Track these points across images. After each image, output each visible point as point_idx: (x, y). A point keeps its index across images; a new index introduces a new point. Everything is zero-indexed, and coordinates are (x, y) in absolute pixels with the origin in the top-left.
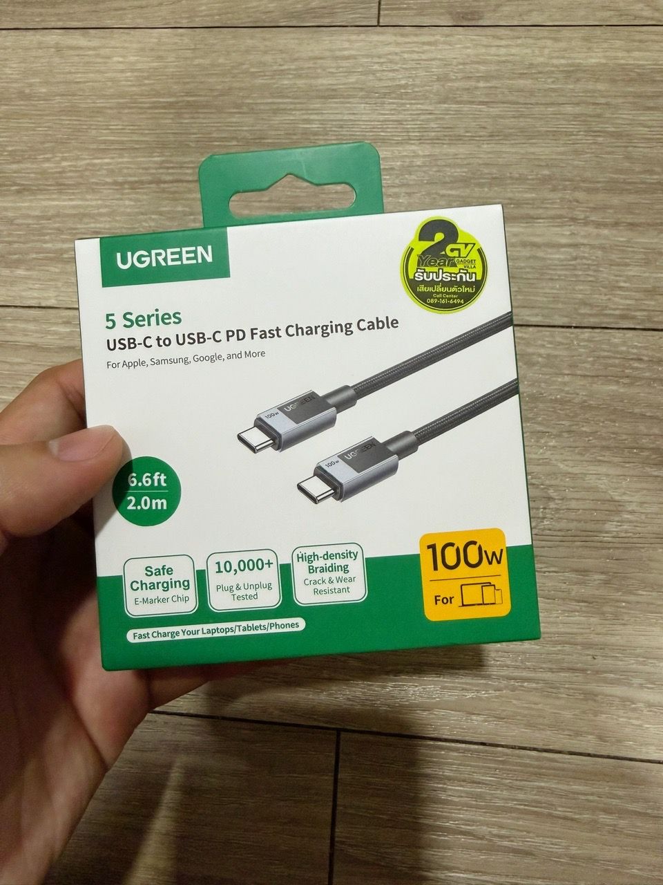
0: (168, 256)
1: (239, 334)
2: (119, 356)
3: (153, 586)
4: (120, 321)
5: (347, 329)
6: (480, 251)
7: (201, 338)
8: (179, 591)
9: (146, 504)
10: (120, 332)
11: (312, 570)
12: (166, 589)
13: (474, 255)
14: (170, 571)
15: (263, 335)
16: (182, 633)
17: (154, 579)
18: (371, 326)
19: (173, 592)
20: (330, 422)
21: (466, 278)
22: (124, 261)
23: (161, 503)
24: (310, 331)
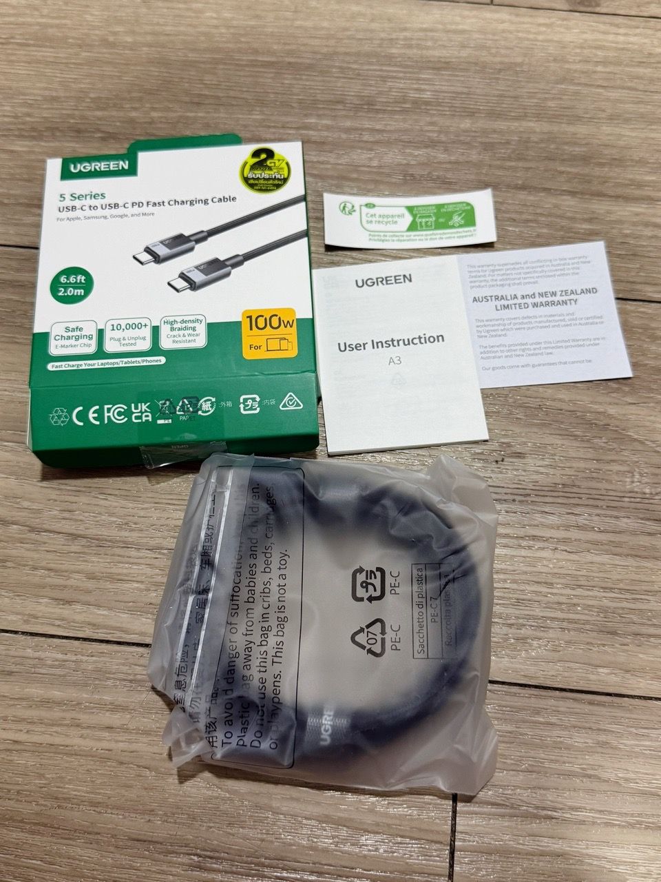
0: (102, 166)
1: (140, 204)
2: (65, 215)
3: (69, 338)
4: (68, 197)
5: (206, 202)
6: (287, 164)
7: (116, 206)
8: (86, 341)
9: (71, 292)
10: (68, 203)
11: (172, 329)
12: (77, 339)
13: (283, 165)
14: (81, 329)
15: (155, 204)
16: (84, 365)
17: (70, 334)
18: (220, 200)
19: (81, 341)
20: (192, 249)
21: (278, 177)
22: (75, 168)
23: (81, 292)
24: (183, 203)
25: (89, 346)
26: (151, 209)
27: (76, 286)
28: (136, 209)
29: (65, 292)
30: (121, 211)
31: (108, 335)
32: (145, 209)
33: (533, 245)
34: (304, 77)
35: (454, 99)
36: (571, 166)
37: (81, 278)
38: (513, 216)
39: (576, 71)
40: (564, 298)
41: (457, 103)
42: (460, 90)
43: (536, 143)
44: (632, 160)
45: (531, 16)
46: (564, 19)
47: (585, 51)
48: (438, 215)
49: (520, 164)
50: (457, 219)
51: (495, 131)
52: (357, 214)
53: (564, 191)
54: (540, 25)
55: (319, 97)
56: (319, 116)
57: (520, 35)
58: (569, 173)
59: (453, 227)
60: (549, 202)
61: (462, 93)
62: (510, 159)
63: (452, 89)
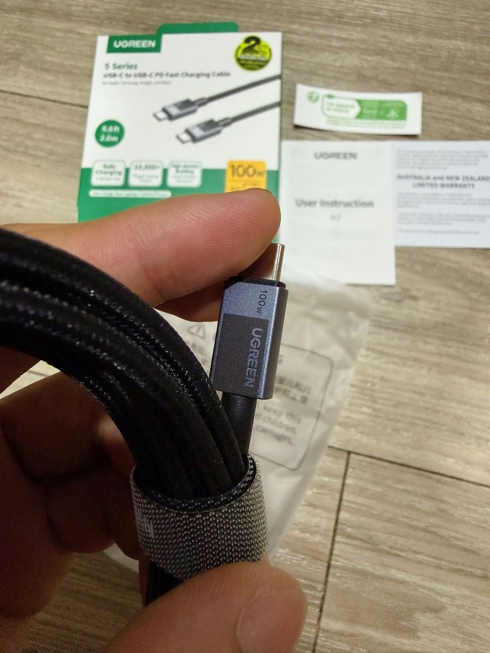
0: (136, 44)
1: (161, 75)
2: (108, 80)
3: (106, 173)
4: (111, 66)
5: (208, 75)
6: (270, 50)
7: (144, 75)
8: (118, 176)
9: (109, 138)
10: (111, 71)
11: (177, 171)
12: (111, 174)
13: (267, 50)
14: (114, 167)
15: (172, 75)
17: (107, 170)
18: (219, 75)
19: (114, 176)
20: (194, 111)
21: (262, 59)
22: (117, 44)
23: (115, 139)
24: (192, 75)
25: (118, 179)
26: (168, 79)
27: (113, 134)
29: (105, 138)
30: (147, 79)
31: (132, 172)
32: (164, 79)
33: (447, 138)
36: (485, 79)
37: (117, 129)
38: (436, 115)
40: (466, 182)
43: (461, 58)
48: (379, 109)
50: (393, 113)
52: (319, 103)
53: (477, 99)
55: (303, 9)
56: (301, 24)
58: (483, 85)
59: (389, 119)
60: (464, 106)
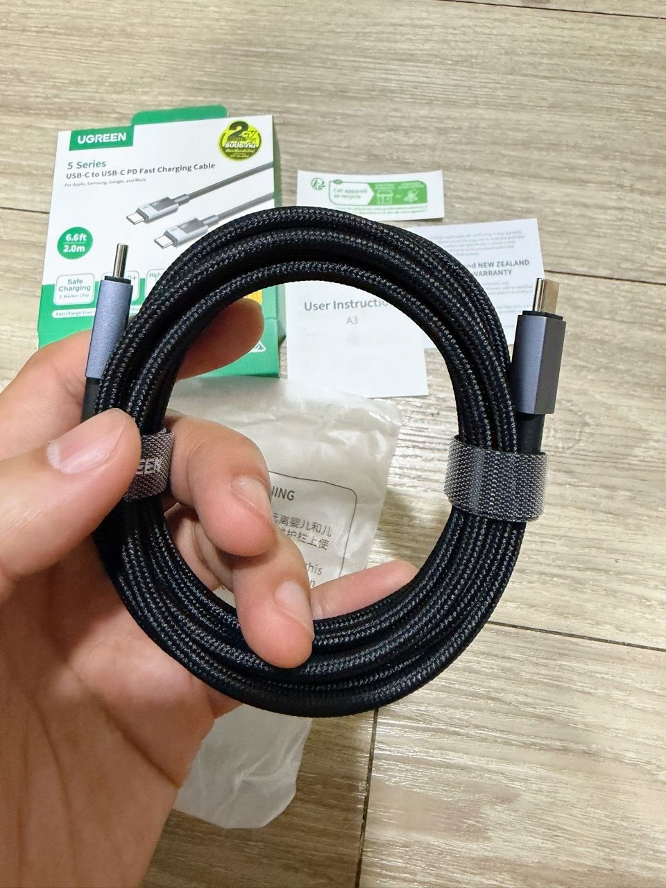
0: (104, 138)
1: (134, 171)
2: (72, 181)
3: (71, 289)
4: (75, 165)
5: (189, 169)
6: (259, 134)
7: (115, 173)
8: (85, 291)
9: (74, 249)
10: (75, 170)
12: (77, 291)
13: (256, 136)
14: (81, 282)
15: (146, 171)
16: (82, 313)
17: (72, 286)
18: (201, 167)
19: (81, 292)
20: (175, 211)
21: (251, 146)
22: (82, 139)
23: (82, 248)
24: (170, 170)
25: (87, 296)
26: (143, 175)
27: (78, 243)
28: (131, 176)
29: (70, 248)
30: (118, 177)
32: (138, 176)
33: (476, 220)
34: (289, 66)
35: (416, 88)
36: (514, 150)
37: (83, 236)
38: (461, 194)
39: (524, 63)
40: (501, 268)
41: (418, 92)
42: (421, 79)
43: (484, 128)
44: (567, 146)
45: (488, 12)
46: (517, 15)
47: (534, 44)
48: (395, 192)
49: (469, 148)
50: (411, 196)
51: (449, 118)
52: (325, 190)
53: (507, 172)
54: (495, 20)
55: (300, 85)
56: (299, 102)
57: (478, 29)
58: (510, 156)
59: (407, 203)
60: (492, 182)
61: (424, 83)
62: (460, 143)
63: (414, 79)
